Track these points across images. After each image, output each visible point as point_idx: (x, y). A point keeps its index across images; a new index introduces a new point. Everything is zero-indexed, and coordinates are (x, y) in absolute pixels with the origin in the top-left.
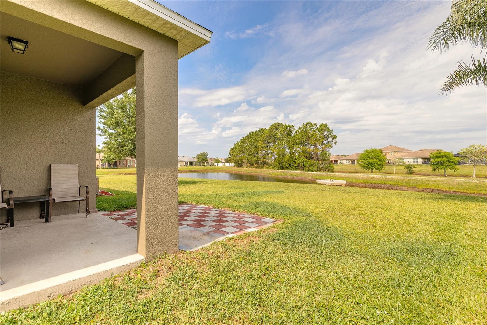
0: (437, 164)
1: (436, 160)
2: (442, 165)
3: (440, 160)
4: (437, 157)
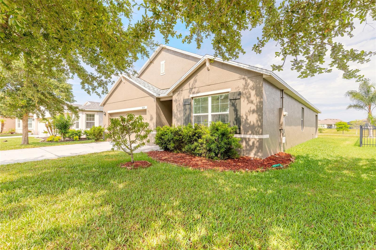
0: (339, 128)
1: (339, 126)
2: (342, 128)
3: (341, 126)
4: (339, 125)
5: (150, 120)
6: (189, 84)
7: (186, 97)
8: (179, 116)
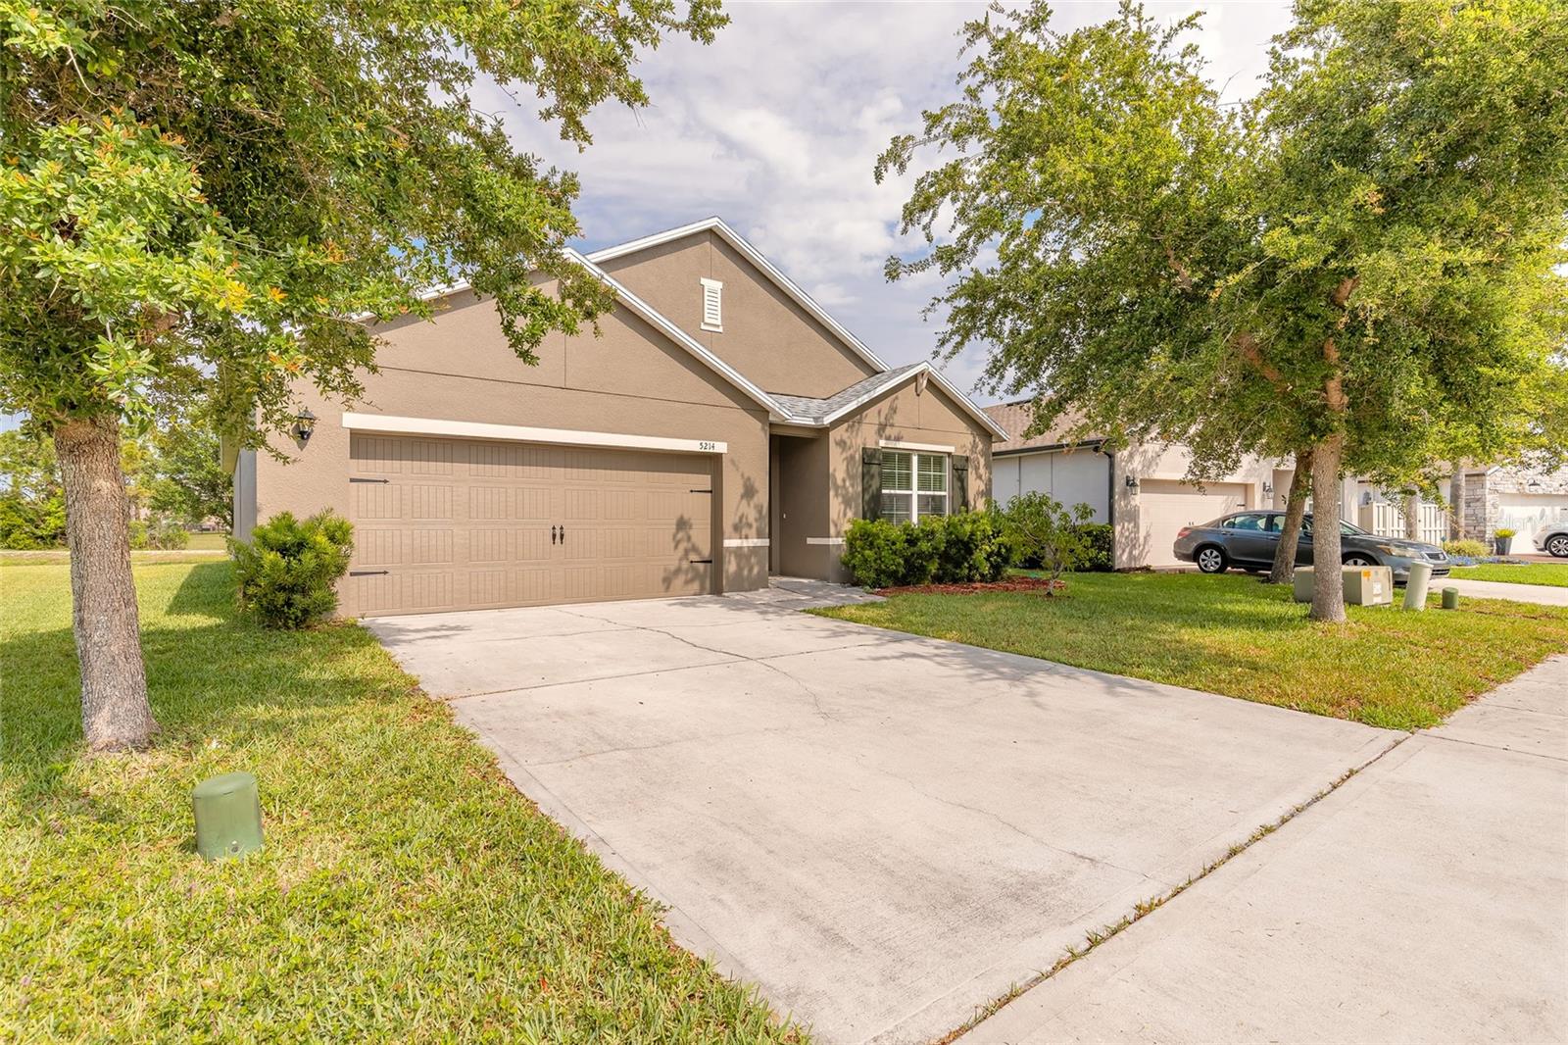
5: (742, 497)
6: (879, 412)
7: (870, 445)
8: (850, 489)
